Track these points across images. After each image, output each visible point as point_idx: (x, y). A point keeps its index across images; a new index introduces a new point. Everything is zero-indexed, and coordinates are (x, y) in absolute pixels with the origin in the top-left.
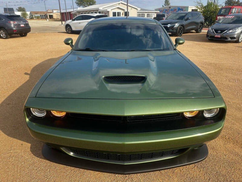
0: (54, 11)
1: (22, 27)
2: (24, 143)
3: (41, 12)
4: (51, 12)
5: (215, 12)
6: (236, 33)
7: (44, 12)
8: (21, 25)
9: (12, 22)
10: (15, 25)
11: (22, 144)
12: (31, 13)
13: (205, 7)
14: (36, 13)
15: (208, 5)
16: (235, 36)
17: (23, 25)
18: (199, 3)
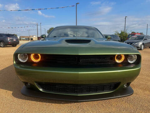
0: (34, 36)
1: (15, 41)
2: (8, 91)
3: (26, 37)
4: (32, 37)
5: (126, 37)
6: (140, 44)
7: (28, 37)
8: (14, 40)
9: (9, 38)
10: (10, 40)
11: (6, 92)
12: (20, 37)
13: (120, 34)
14: (23, 37)
15: (121, 33)
16: (139, 46)
17: (15, 40)
18: (117, 32)
